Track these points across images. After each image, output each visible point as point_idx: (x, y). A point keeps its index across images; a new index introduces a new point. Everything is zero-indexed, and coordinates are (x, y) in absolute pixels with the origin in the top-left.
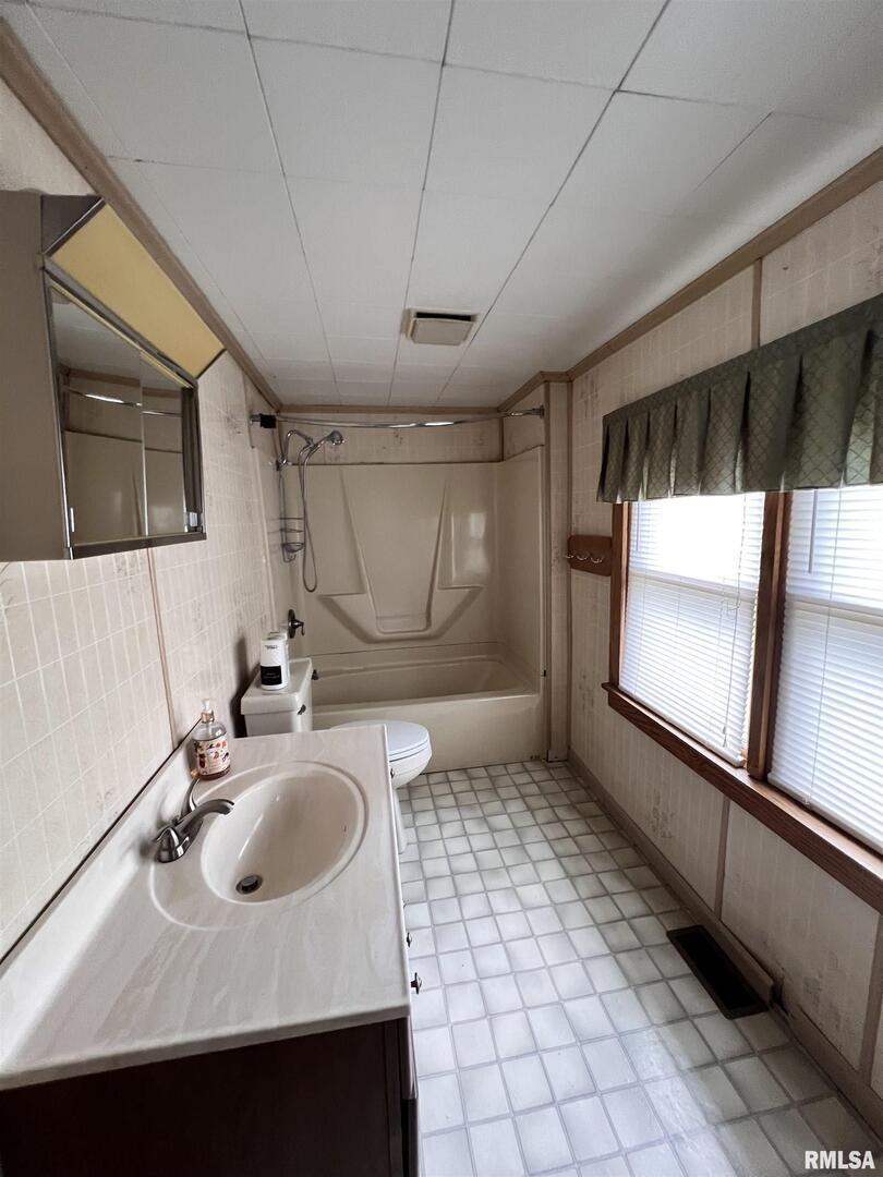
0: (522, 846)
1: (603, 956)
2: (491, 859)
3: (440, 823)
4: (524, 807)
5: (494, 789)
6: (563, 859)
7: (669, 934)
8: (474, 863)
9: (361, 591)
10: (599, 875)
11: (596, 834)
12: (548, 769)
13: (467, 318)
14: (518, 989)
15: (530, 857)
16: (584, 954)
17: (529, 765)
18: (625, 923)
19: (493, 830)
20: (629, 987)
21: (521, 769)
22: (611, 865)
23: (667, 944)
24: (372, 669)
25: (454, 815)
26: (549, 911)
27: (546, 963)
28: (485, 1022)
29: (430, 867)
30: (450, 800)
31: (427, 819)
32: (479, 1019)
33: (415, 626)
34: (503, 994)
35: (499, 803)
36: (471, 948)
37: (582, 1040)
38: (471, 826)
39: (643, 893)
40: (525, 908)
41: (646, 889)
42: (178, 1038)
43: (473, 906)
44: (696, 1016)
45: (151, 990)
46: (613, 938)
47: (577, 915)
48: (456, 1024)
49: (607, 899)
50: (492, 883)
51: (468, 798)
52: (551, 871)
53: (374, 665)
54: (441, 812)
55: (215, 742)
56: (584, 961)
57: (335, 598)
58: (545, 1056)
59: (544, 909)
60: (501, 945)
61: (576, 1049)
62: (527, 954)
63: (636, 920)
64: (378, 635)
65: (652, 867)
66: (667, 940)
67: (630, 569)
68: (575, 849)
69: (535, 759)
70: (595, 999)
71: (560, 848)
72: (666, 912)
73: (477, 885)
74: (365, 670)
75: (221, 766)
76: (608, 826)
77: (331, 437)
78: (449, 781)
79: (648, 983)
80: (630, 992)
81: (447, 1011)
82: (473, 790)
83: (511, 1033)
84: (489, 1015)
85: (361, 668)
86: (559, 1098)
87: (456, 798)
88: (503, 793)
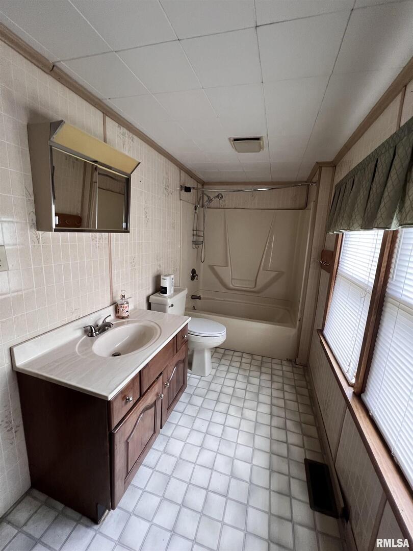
0: (258, 394)
1: (265, 452)
2: (240, 393)
3: (228, 371)
4: (269, 378)
5: (260, 367)
6: (273, 407)
7: (306, 460)
8: (232, 391)
9: (227, 266)
10: (287, 420)
11: (298, 403)
12: (293, 367)
13: (258, 139)
14: (219, 445)
15: (258, 399)
16: (257, 446)
17: (284, 362)
18: (286, 445)
19: (248, 383)
20: (269, 469)
21: (280, 363)
22: (297, 419)
23: (302, 463)
24: (228, 301)
25: (236, 371)
26: (253, 424)
27: (237, 441)
28: (199, 448)
29: (213, 386)
30: (238, 365)
31: (224, 368)
32: (197, 446)
33: (249, 286)
34: (212, 443)
35: (259, 373)
36: (210, 421)
37: (233, 476)
38: (240, 378)
39: (305, 438)
40: (242, 418)
41: (309, 436)
42: (52, 377)
43: (222, 407)
44: (295, 498)
45: (57, 364)
46: (276, 447)
47: (264, 431)
48: (188, 443)
49: (284, 431)
50: (234, 402)
51: (246, 366)
52: (264, 409)
53: (228, 300)
54: (231, 367)
55: (123, 306)
56: (254, 449)
57: (215, 267)
58: (214, 472)
59: (251, 422)
60: (223, 426)
61: (228, 478)
62: (231, 434)
63: (292, 446)
64: (231, 286)
65: (319, 429)
66: (303, 462)
67: (338, 270)
68: (283, 405)
69: (289, 361)
70: (249, 466)
71: (275, 401)
72: (311, 450)
73: (228, 401)
74: (224, 300)
75: (125, 315)
76: (308, 402)
77: (218, 196)
78: (242, 357)
79: (279, 473)
80: (268, 472)
81: (188, 437)
82: (250, 364)
83: (206, 457)
84: (202, 447)
85: (222, 299)
86: (210, 489)
87: (240, 365)
88: (263, 369)
